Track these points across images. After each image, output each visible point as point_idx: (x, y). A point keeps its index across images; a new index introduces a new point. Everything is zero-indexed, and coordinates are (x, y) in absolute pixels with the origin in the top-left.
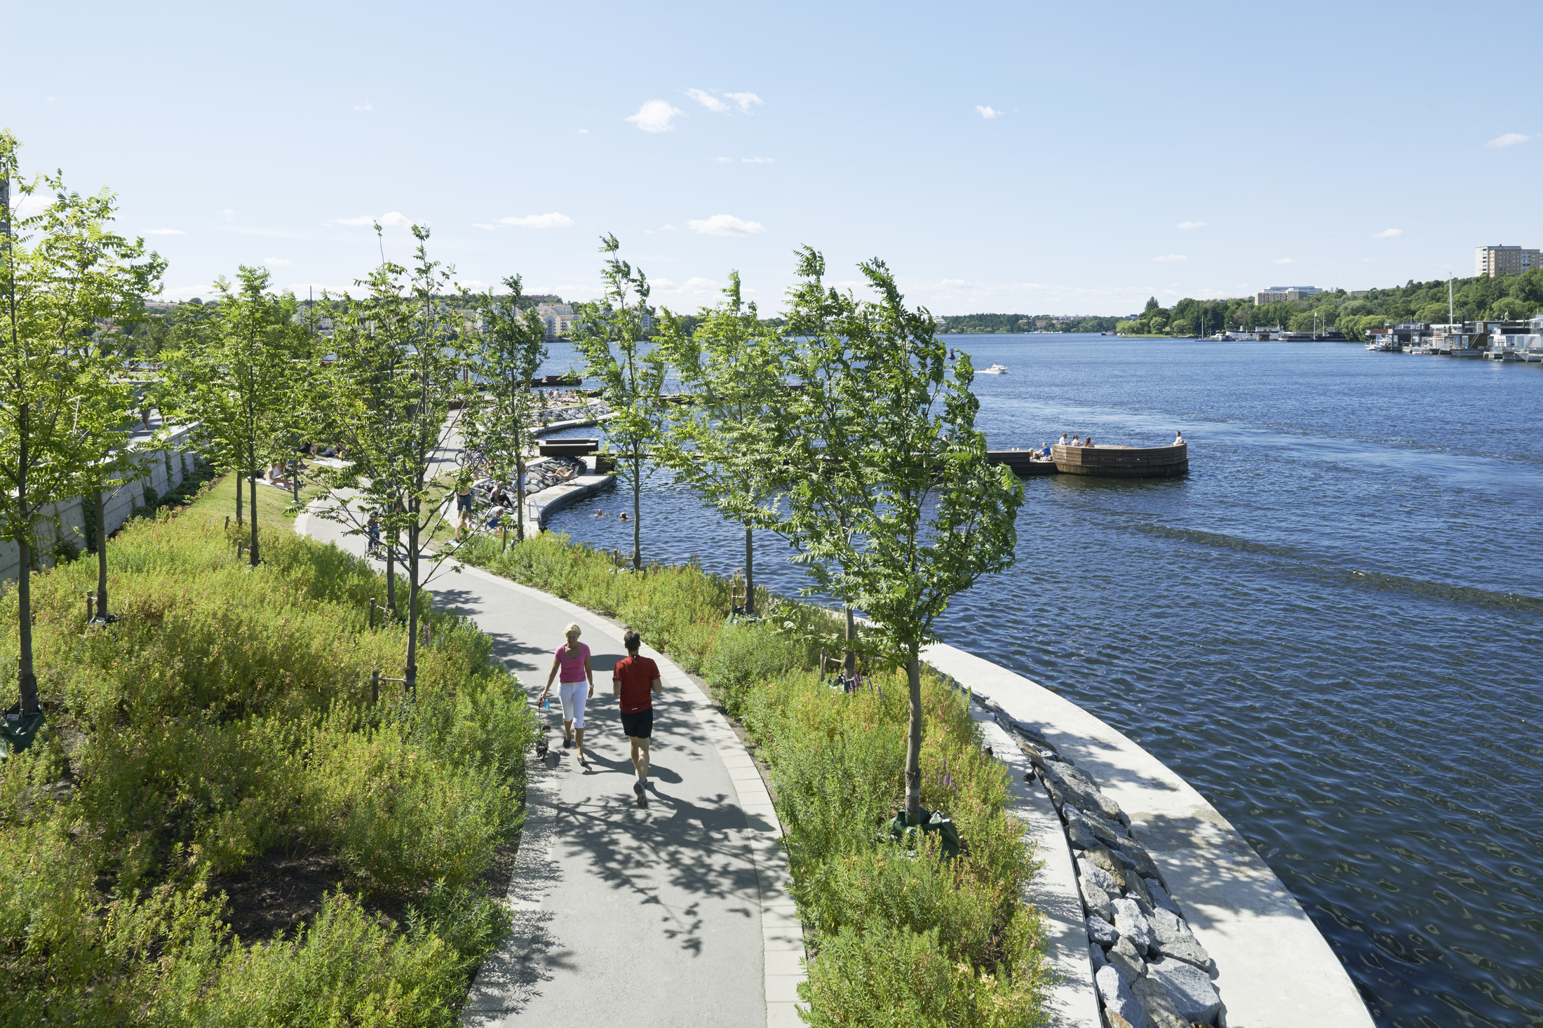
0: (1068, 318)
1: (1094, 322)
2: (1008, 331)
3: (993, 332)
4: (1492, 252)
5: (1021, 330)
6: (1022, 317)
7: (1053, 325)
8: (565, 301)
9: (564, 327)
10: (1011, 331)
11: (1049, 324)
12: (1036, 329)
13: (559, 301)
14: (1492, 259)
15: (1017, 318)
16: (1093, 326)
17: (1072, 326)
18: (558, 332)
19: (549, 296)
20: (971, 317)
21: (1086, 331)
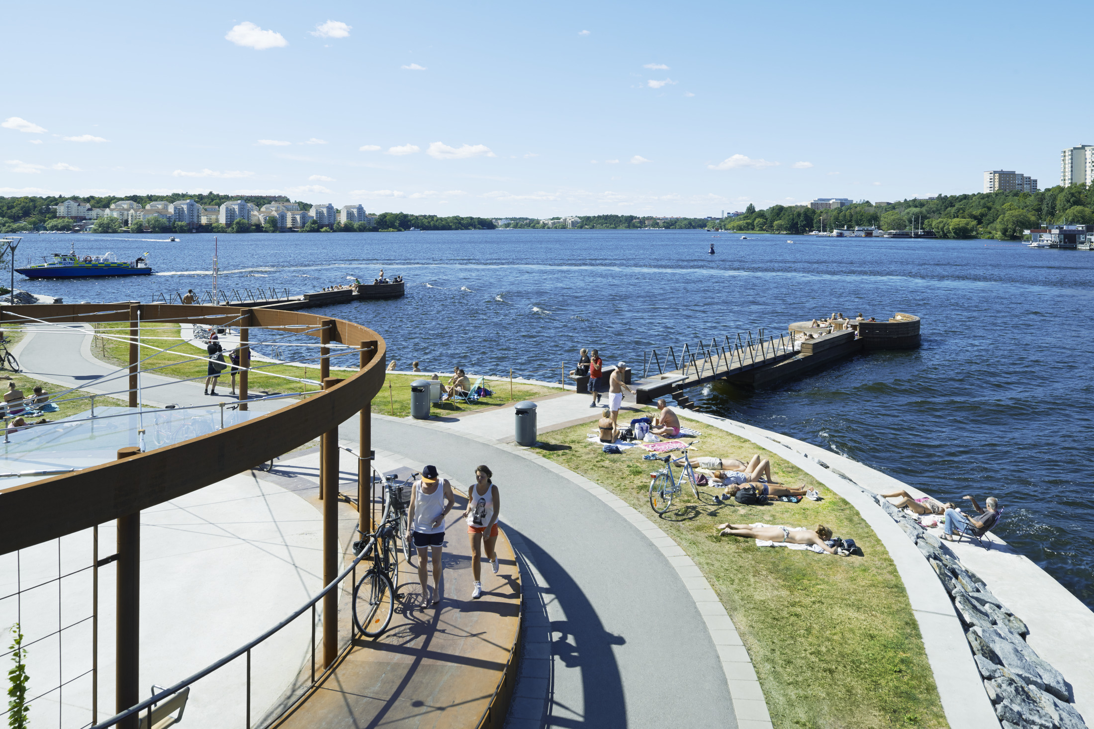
0: (667, 219)
1: (686, 222)
2: (626, 227)
3: (615, 228)
4: (997, 175)
5: (635, 227)
6: (636, 218)
7: (657, 224)
8: (292, 201)
9: (294, 220)
10: (629, 227)
11: (654, 222)
12: (646, 227)
13: (288, 200)
14: (997, 180)
15: (632, 218)
16: (685, 225)
17: (671, 224)
18: (289, 224)
19: (280, 197)
20: (599, 217)
21: (681, 228)
